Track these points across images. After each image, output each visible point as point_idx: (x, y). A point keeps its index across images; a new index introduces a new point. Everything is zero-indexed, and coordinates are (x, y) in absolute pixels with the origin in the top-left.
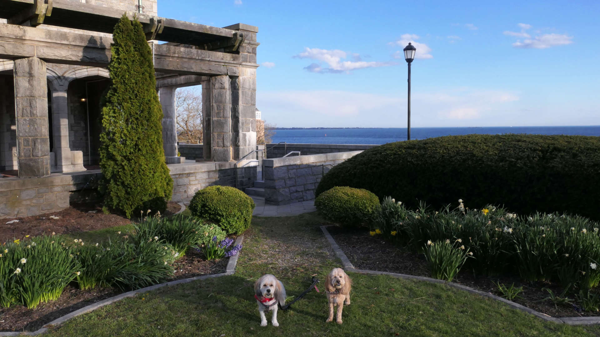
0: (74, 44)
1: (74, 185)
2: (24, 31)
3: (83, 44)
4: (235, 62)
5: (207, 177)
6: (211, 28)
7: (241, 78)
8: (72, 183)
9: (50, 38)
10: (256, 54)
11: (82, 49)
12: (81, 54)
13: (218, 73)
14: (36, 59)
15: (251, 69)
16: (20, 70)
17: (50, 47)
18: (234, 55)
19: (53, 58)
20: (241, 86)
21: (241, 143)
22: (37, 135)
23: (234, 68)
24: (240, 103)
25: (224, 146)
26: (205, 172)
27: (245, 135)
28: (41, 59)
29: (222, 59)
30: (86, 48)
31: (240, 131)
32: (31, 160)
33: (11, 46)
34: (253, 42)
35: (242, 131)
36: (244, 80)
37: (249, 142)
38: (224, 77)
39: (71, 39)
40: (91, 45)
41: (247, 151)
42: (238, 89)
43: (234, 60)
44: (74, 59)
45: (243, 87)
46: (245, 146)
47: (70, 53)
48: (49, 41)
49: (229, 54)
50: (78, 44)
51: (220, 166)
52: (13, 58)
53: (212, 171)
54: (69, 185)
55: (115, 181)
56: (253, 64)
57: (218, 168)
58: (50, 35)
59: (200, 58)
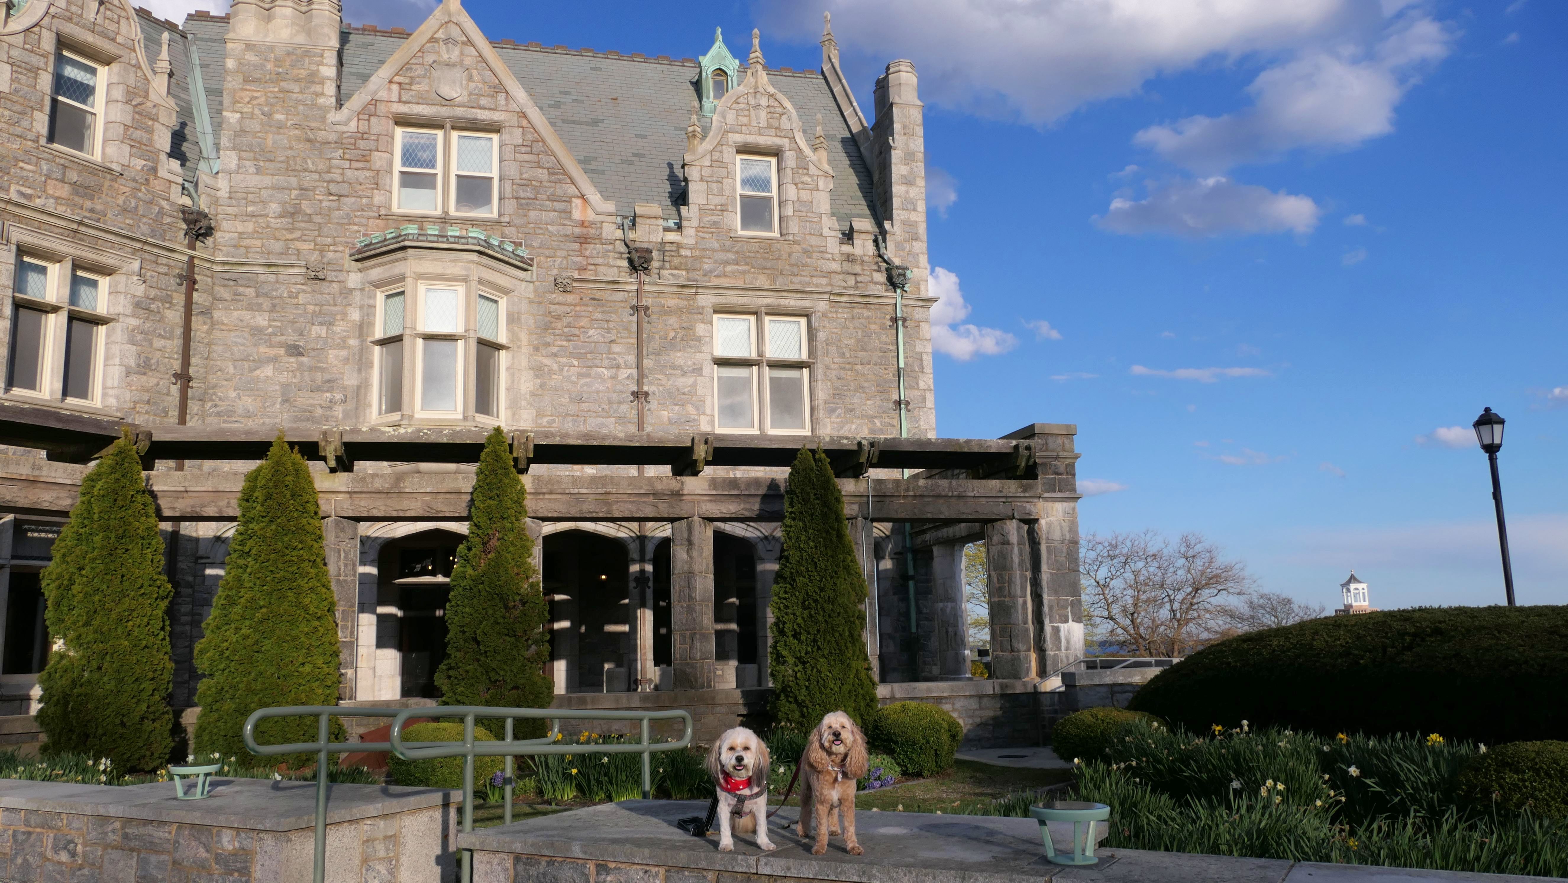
0: (747, 493)
1: (745, 705)
2: (682, 483)
3: (760, 492)
4: (1027, 495)
5: (977, 706)
6: (968, 442)
7: (1043, 522)
8: (741, 701)
9: (715, 488)
10: (1074, 475)
11: (758, 499)
12: (757, 507)
13: (994, 517)
14: (696, 519)
15: (1065, 504)
16: (678, 538)
17: (714, 501)
18: (1025, 482)
19: (719, 515)
20: (1044, 537)
21: (1049, 643)
22: (695, 629)
23: (1028, 506)
24: (1044, 567)
25: (1012, 651)
26: (971, 696)
27: (1057, 630)
28: (704, 518)
29: (1000, 491)
30: (765, 498)
31: (1047, 621)
32: (688, 664)
33: (665, 505)
34: (1065, 454)
35: (1051, 622)
36: (1049, 525)
37: (1068, 642)
38: (1008, 522)
39: (743, 487)
40: (772, 492)
41: (1065, 659)
42: (1039, 544)
43: (1025, 491)
44: (748, 514)
45: (1048, 539)
46: (1059, 649)
47: (742, 506)
48: (714, 492)
49: (1012, 482)
50: (753, 492)
51: (1002, 686)
52: (672, 520)
53: (988, 696)
54: (737, 704)
55: (787, 696)
56: (1067, 494)
57: (998, 690)
58: (715, 485)
59: (955, 494)
